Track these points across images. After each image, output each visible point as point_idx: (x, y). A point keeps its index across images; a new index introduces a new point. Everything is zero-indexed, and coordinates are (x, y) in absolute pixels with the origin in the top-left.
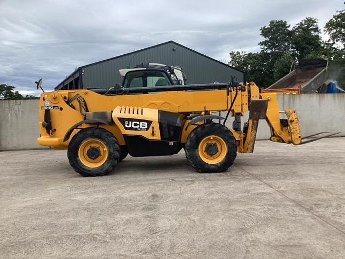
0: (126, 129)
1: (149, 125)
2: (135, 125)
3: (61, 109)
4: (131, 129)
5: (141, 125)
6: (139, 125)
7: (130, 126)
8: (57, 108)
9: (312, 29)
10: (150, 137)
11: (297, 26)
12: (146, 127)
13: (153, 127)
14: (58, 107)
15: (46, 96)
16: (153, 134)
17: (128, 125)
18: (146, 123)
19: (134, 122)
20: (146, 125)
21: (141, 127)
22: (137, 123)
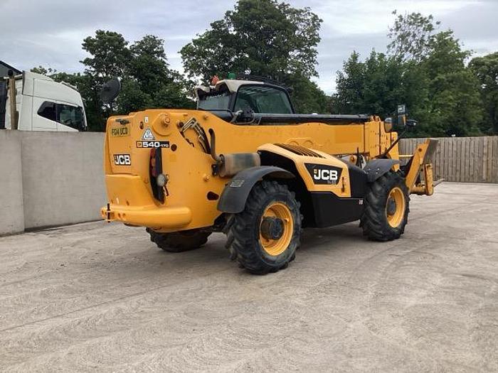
0: (315, 183)
1: (339, 175)
2: (326, 175)
3: (174, 148)
4: (321, 182)
5: (331, 175)
6: (329, 175)
7: (319, 178)
8: (167, 145)
9: (156, 52)
10: (340, 195)
11: (137, 44)
12: (336, 178)
13: (343, 178)
14: (168, 143)
15: (147, 118)
16: (343, 190)
17: (317, 176)
18: (336, 172)
19: (324, 171)
20: (336, 175)
21: (331, 178)
22: (327, 171)
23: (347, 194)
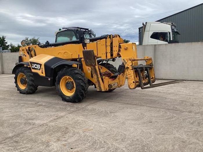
0: (32, 69)
2: (36, 66)
3: (26, 56)
4: (34, 68)
13: (42, 68)
16: (42, 73)
17: (33, 66)
18: (39, 65)
19: (35, 65)
20: (39, 67)
21: (38, 68)
22: (36, 65)
23: (44, 75)
